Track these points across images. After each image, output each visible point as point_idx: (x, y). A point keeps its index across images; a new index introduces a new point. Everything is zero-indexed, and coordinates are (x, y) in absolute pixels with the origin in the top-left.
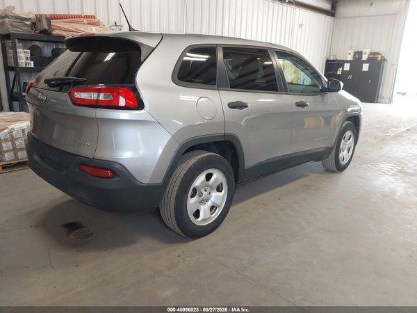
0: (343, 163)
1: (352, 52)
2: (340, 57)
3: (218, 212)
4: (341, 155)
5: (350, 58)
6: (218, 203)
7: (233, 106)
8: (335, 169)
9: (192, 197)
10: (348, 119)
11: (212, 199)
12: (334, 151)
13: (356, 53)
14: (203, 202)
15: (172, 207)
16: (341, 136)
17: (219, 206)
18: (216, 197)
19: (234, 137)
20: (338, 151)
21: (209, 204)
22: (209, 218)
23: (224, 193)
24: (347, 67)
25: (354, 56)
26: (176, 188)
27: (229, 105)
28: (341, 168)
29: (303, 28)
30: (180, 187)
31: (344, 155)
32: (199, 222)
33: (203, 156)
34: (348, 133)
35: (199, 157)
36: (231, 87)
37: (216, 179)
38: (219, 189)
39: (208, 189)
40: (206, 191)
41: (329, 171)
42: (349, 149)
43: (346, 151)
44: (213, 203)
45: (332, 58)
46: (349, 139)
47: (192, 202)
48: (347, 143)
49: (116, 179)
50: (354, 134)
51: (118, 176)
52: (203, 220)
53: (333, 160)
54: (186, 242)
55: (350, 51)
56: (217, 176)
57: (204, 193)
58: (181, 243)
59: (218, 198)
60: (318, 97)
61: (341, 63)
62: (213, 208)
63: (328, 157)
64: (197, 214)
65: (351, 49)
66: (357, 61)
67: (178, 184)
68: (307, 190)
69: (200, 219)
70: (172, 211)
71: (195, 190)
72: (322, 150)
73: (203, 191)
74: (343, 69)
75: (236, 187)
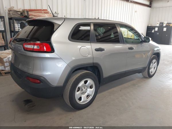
0: (152, 74)
1: (159, 23)
2: (154, 25)
3: (90, 98)
4: (150, 71)
5: (158, 25)
6: (90, 93)
7: (97, 50)
8: (148, 77)
9: (78, 91)
10: (154, 54)
11: (88, 92)
12: (147, 69)
13: (160, 23)
14: (83, 93)
15: (68, 96)
16: (150, 62)
17: (91, 95)
18: (90, 91)
19: (97, 64)
20: (149, 68)
21: (86, 94)
22: (86, 101)
23: (93, 89)
24: (156, 29)
25: (160, 24)
26: (70, 88)
27: (95, 50)
28: (150, 76)
29: (137, 12)
30: (72, 87)
31: (152, 70)
32: (81, 102)
33: (83, 73)
34: (154, 61)
35: (81, 73)
36: (97, 42)
37: (89, 83)
38: (91, 87)
39: (86, 87)
40: (84, 88)
41: (145, 77)
42: (155, 68)
43: (153, 68)
44: (88, 93)
45: (150, 25)
46: (155, 63)
47: (77, 94)
48: (153, 65)
49: (41, 84)
50: (157, 61)
51: (42, 83)
52: (83, 102)
53: (147, 73)
54: (75, 111)
55: (158, 22)
56: (90, 82)
57: (84, 89)
58: (73, 112)
59: (91, 91)
60: (139, 45)
61: (154, 28)
62: (88, 96)
63: (144, 71)
64: (80, 99)
65: (158, 21)
66: (161, 27)
67: (70, 86)
68: (134, 87)
69: (81, 101)
70: (68, 98)
71: (79, 88)
72: (141, 68)
73: (83, 88)
74: (155, 30)
75: (99, 86)
